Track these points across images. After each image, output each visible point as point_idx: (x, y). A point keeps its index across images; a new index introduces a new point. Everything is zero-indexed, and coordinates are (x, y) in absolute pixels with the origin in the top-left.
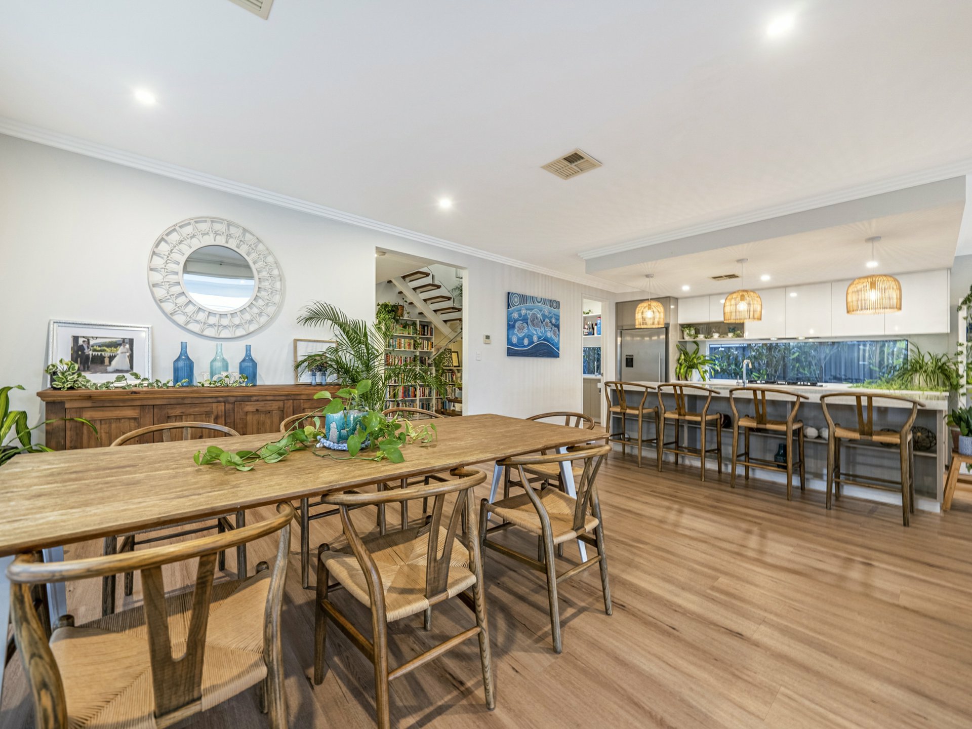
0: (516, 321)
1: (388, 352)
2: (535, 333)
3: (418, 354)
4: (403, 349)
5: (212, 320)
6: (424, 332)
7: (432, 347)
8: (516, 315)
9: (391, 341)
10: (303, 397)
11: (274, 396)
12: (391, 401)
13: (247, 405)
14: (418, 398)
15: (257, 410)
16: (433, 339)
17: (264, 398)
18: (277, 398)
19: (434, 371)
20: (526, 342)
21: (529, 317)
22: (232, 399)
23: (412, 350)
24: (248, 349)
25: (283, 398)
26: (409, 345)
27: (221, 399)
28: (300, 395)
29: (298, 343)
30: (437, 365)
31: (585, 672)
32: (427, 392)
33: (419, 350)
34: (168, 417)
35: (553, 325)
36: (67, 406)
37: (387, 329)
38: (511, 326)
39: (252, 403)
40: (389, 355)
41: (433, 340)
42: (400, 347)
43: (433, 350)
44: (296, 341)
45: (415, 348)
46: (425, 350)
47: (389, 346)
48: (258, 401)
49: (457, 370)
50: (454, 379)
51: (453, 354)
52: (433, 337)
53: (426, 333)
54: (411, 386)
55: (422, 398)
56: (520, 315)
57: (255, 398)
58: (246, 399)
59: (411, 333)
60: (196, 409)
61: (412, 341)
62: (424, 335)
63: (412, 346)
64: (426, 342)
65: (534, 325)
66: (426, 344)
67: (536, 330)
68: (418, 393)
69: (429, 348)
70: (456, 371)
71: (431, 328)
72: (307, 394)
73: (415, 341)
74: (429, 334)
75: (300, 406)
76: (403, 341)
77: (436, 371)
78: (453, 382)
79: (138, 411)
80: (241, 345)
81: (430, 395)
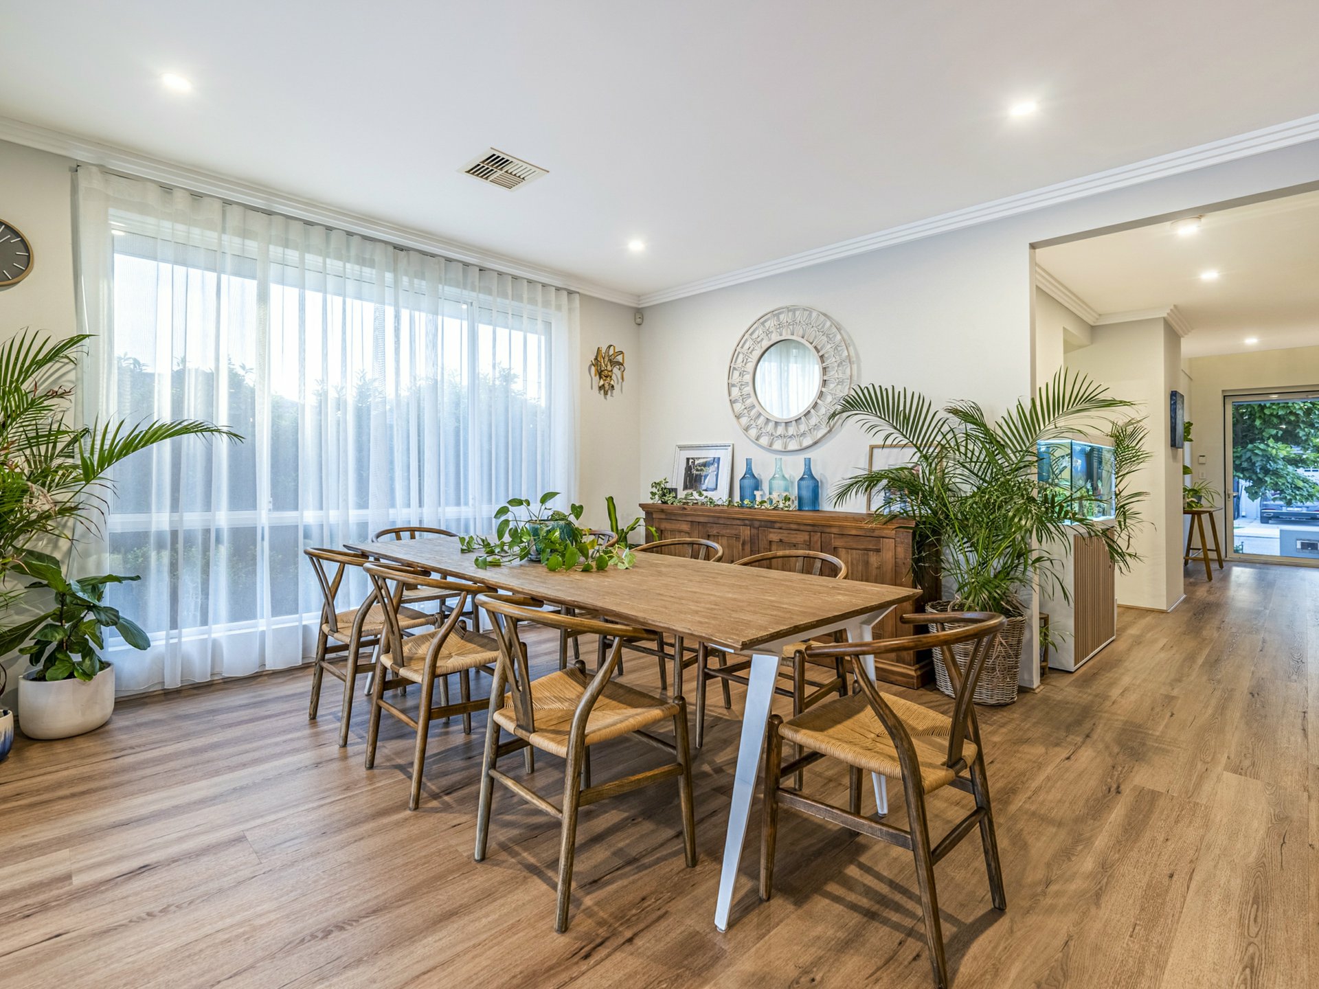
5: (792, 430)
10: (834, 530)
11: (799, 524)
13: (770, 532)
15: (781, 541)
17: (788, 526)
18: (802, 528)
22: (757, 524)
24: (807, 463)
25: (809, 528)
27: (747, 522)
28: (830, 526)
29: (875, 451)
31: (440, 877)
34: (709, 536)
36: (654, 516)
39: (775, 530)
44: (872, 448)
48: (781, 529)
57: (778, 525)
58: (769, 524)
60: (728, 531)
72: (840, 527)
75: (830, 544)
79: (689, 526)
80: (800, 459)
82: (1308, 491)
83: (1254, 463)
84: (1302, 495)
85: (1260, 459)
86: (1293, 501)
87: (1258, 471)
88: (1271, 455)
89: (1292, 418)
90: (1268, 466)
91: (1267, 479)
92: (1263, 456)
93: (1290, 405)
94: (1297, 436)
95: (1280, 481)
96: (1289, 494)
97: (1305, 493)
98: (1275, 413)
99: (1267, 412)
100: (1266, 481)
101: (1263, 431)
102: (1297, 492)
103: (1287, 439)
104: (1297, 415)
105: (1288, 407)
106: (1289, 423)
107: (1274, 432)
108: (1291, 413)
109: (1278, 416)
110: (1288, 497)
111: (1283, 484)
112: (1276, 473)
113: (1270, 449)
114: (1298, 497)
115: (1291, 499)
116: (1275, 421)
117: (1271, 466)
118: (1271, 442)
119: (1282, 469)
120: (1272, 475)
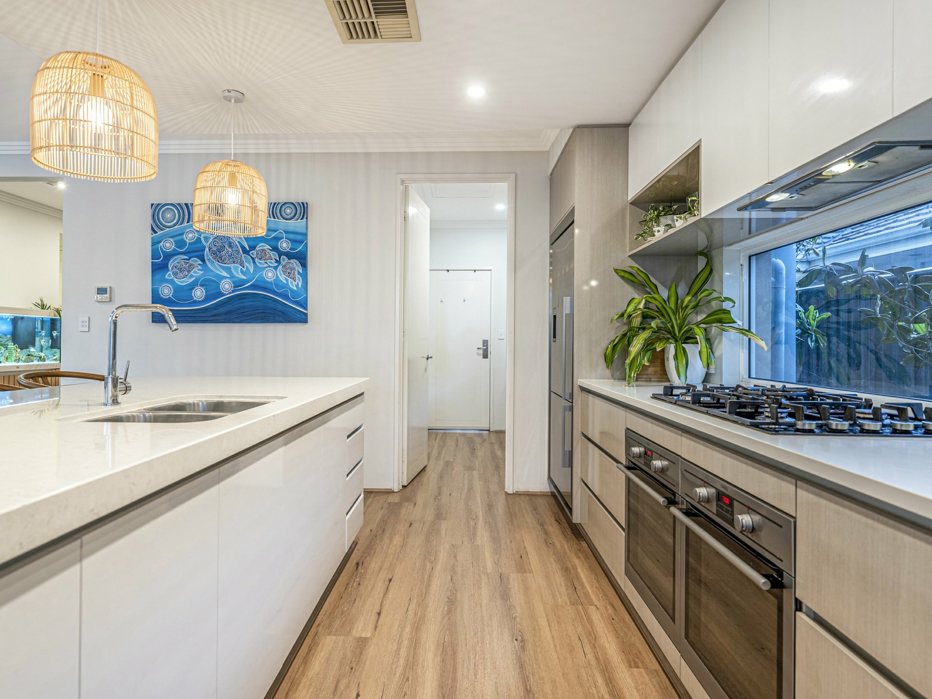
0: (168, 256)
2: (225, 274)
8: (169, 245)
20: (199, 293)
21: (207, 245)
35: (280, 254)
38: (159, 266)
56: (180, 244)
65: (221, 259)
67: (228, 270)
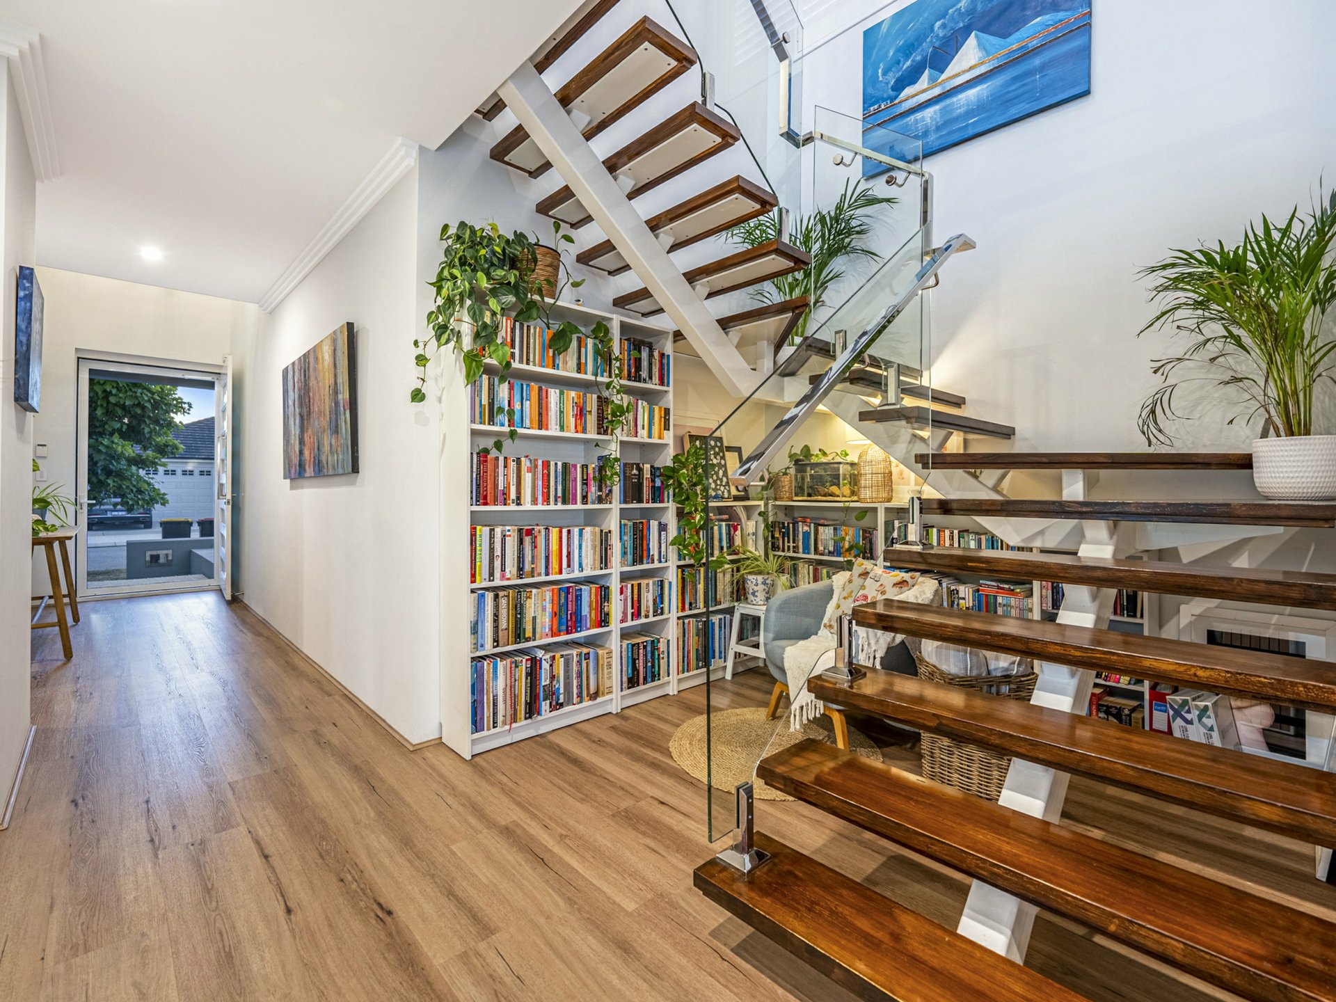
1: (489, 443)
3: (613, 450)
4: (553, 431)
6: (638, 368)
7: (667, 428)
9: (503, 391)
12: (503, 655)
14: (615, 626)
16: (671, 396)
19: (671, 518)
23: (592, 435)
26: (581, 413)
30: (683, 497)
32: (648, 598)
33: (620, 435)
37: (485, 335)
40: (494, 453)
41: (670, 401)
42: (542, 424)
43: (669, 438)
45: (602, 429)
46: (643, 437)
47: (492, 412)
49: (746, 508)
50: (738, 541)
51: (728, 454)
52: (671, 389)
53: (644, 374)
54: (589, 581)
55: (630, 623)
59: (590, 367)
61: (592, 402)
62: (638, 379)
63: (592, 420)
64: (642, 404)
66: (643, 417)
68: (616, 607)
69: (656, 429)
70: (742, 514)
71: (662, 355)
73: (602, 401)
74: (656, 379)
76: (553, 394)
77: (680, 514)
78: (735, 553)
81: (658, 611)
82: (149, 495)
83: (96, 463)
84: (143, 499)
85: (102, 457)
86: (135, 507)
87: (99, 471)
88: (115, 451)
89: (139, 411)
90: (111, 466)
91: (110, 481)
92: (106, 454)
93: (139, 394)
94: (141, 433)
95: (125, 484)
96: (132, 499)
97: (147, 498)
98: (122, 403)
99: (112, 399)
100: (109, 484)
101: (106, 423)
102: (139, 496)
103: (130, 436)
104: (143, 408)
105: (136, 397)
106: (133, 417)
107: (118, 426)
108: (139, 404)
109: (123, 407)
110: (131, 503)
111: (128, 487)
112: (120, 475)
113: (114, 446)
114: (140, 502)
115: (133, 505)
116: (120, 412)
117: (113, 465)
118: (116, 438)
119: (126, 470)
120: (115, 476)
